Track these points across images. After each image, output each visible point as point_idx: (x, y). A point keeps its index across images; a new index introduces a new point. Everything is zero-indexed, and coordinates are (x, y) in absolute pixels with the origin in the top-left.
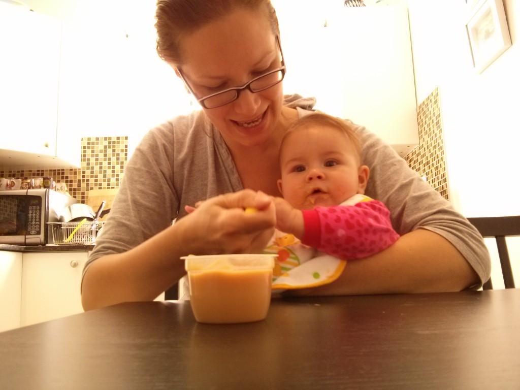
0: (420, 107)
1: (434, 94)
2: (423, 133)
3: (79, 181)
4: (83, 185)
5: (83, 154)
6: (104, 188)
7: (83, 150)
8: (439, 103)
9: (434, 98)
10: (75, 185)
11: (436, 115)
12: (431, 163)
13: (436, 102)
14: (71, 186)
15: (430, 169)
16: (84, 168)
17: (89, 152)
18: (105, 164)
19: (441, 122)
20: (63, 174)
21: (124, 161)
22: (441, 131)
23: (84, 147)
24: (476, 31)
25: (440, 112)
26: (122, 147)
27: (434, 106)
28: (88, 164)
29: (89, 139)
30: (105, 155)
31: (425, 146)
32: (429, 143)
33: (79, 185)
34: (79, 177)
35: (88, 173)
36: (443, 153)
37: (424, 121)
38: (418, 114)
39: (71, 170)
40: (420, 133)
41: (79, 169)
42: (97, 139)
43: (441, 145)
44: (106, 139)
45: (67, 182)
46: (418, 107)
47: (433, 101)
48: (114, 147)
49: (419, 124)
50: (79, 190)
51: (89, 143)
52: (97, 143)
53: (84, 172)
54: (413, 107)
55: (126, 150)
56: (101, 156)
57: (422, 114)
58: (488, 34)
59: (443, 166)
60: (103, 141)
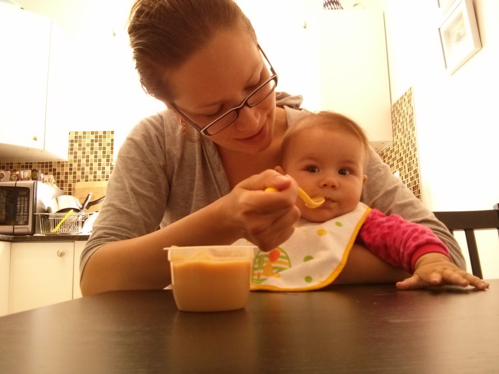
0: (394, 106)
1: (408, 94)
2: (397, 131)
3: (66, 173)
4: (70, 177)
5: (70, 147)
6: (91, 180)
7: (70, 143)
8: (412, 101)
9: (407, 98)
10: (62, 178)
11: (409, 114)
12: (404, 159)
13: (409, 101)
14: (58, 178)
15: (403, 165)
16: (71, 160)
17: (76, 145)
18: (92, 157)
19: (414, 121)
20: (51, 166)
21: (110, 154)
22: (414, 129)
23: (72, 141)
24: (448, 34)
25: (413, 111)
26: (108, 141)
27: (408, 105)
28: (75, 157)
29: (76, 133)
30: (92, 149)
31: (399, 143)
32: (403, 140)
33: (66, 177)
34: (67, 169)
35: (75, 165)
36: (415, 150)
37: (398, 119)
38: (393, 112)
39: (59, 163)
40: (394, 130)
41: (67, 162)
42: (84, 133)
43: (413, 142)
44: (92, 133)
45: (54, 174)
46: (392, 106)
47: (407, 100)
48: (101, 141)
49: (393, 122)
50: (66, 182)
51: (76, 137)
52: (84, 137)
53: (71, 165)
54: (388, 106)
55: (112, 144)
56: (88, 149)
57: (396, 112)
58: (460, 38)
59: (415, 163)
60: (90, 135)
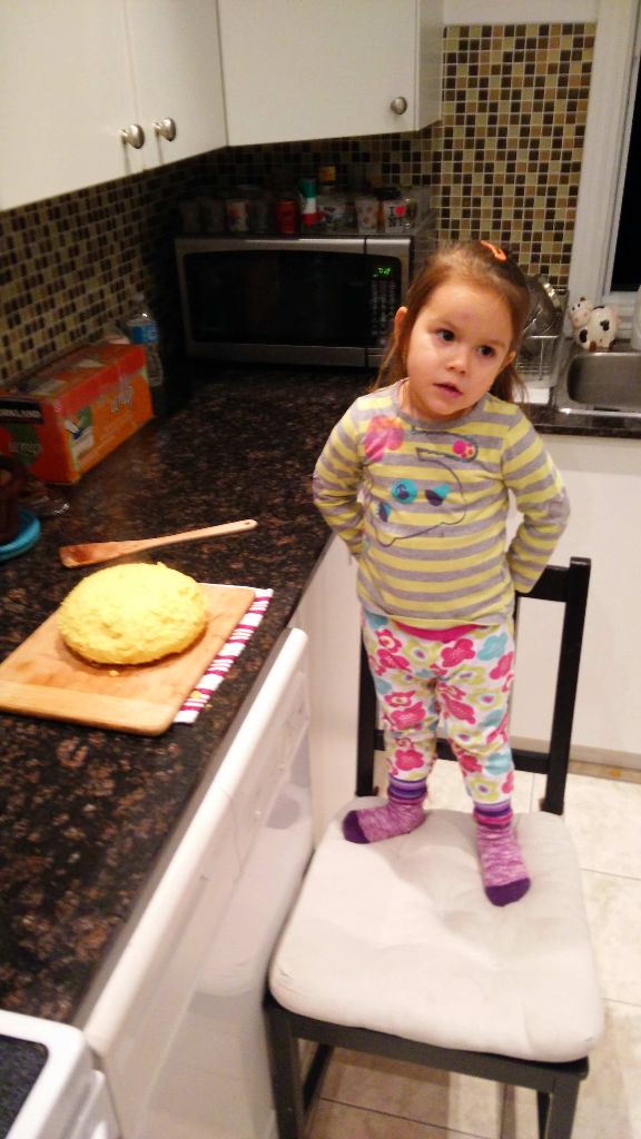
3: (437, 156)
4: (447, 169)
5: (446, 77)
7: (447, 64)
10: (426, 168)
16: (449, 119)
17: (463, 72)
18: (504, 109)
23: (451, 58)
28: (461, 108)
29: (464, 31)
30: (506, 82)
33: (437, 168)
34: (438, 145)
35: (459, 134)
41: (438, 123)
42: (487, 31)
44: (509, 31)
48: (531, 57)
50: (437, 180)
51: (463, 45)
52: (486, 46)
53: (449, 132)
56: (495, 84)
60: (503, 38)
